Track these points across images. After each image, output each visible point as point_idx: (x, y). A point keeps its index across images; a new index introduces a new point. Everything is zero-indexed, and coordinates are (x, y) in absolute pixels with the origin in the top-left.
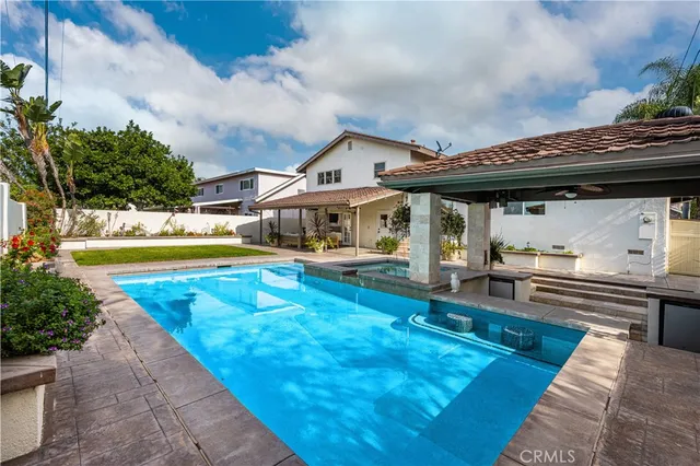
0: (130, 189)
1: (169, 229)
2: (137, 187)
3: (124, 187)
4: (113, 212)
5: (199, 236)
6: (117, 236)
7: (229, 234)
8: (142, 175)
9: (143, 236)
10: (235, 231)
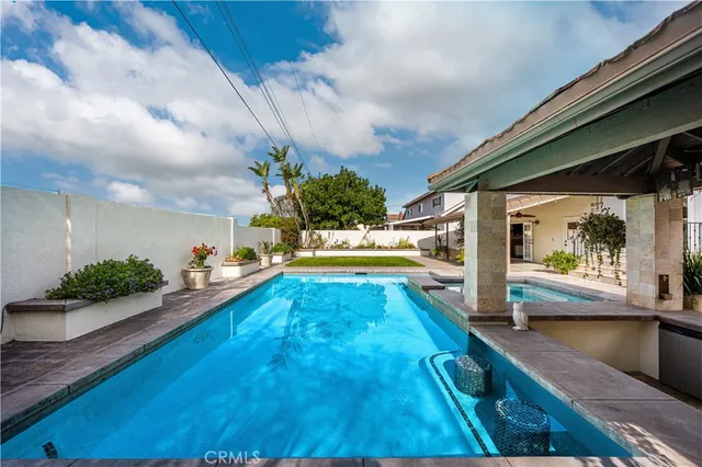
0: (340, 215)
1: (365, 243)
2: (345, 212)
3: (336, 214)
4: (331, 232)
5: (386, 248)
6: (332, 248)
7: (411, 247)
8: (348, 204)
9: (348, 248)
10: (416, 245)
